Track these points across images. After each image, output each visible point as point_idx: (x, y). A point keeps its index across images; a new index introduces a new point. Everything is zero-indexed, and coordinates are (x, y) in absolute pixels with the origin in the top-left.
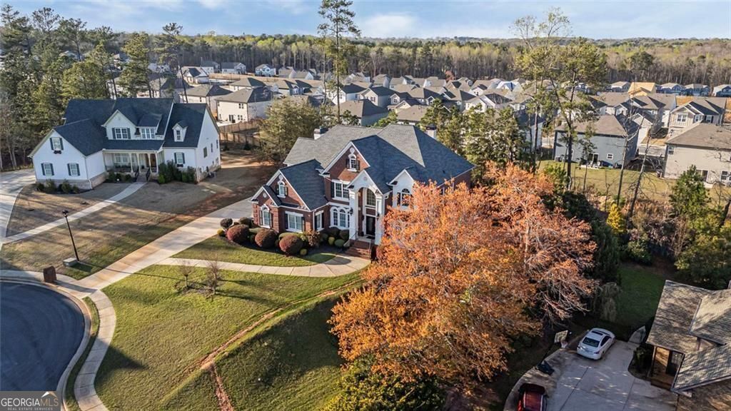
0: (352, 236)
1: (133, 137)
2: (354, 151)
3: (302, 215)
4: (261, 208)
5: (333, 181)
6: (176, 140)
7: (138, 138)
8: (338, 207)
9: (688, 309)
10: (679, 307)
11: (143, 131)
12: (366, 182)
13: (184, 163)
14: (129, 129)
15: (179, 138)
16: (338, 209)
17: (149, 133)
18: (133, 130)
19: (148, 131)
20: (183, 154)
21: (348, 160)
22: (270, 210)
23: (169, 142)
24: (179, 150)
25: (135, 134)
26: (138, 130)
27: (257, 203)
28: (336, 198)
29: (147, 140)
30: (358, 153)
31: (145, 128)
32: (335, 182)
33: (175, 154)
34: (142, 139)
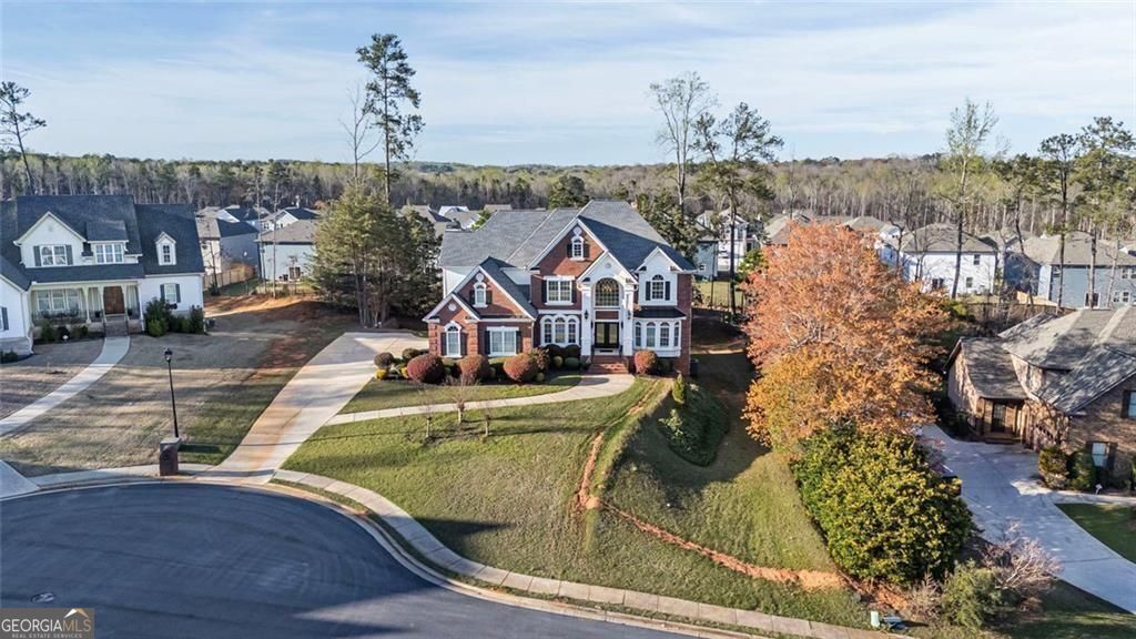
0: (586, 351)
1: (78, 261)
2: (580, 232)
3: (517, 329)
4: (446, 328)
5: (544, 278)
6: (161, 262)
7: (89, 262)
8: (553, 315)
9: (993, 359)
10: (985, 359)
11: (100, 248)
12: (609, 271)
13: (179, 301)
14: (69, 248)
15: (167, 258)
16: (553, 319)
17: (113, 252)
18: (78, 249)
19: (109, 249)
20: (178, 286)
21: (570, 247)
22: (463, 328)
23: (148, 266)
24: (170, 280)
25: (83, 255)
26: (87, 247)
27: (438, 321)
28: (549, 303)
29: (105, 266)
30: (586, 234)
31: (104, 244)
32: (548, 279)
33: (162, 287)
34: (97, 263)
